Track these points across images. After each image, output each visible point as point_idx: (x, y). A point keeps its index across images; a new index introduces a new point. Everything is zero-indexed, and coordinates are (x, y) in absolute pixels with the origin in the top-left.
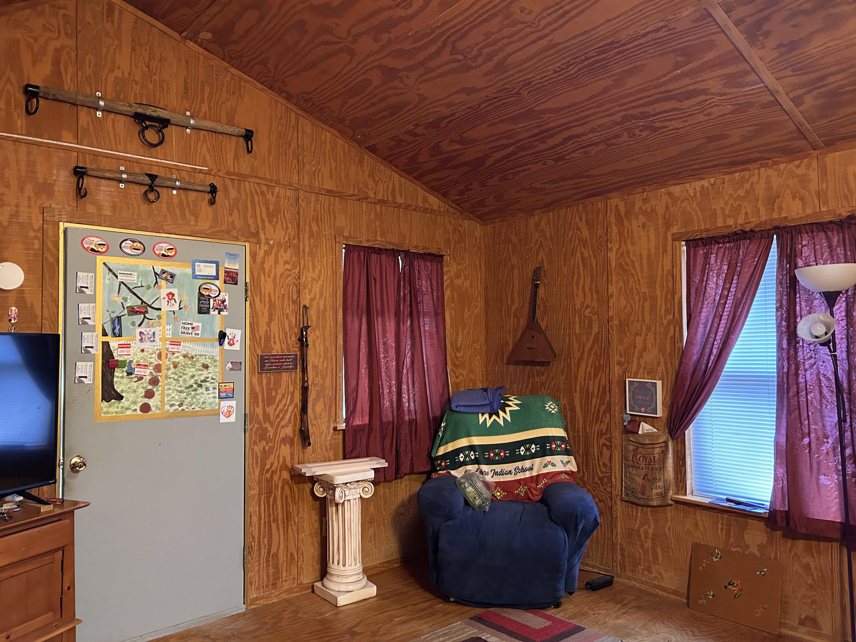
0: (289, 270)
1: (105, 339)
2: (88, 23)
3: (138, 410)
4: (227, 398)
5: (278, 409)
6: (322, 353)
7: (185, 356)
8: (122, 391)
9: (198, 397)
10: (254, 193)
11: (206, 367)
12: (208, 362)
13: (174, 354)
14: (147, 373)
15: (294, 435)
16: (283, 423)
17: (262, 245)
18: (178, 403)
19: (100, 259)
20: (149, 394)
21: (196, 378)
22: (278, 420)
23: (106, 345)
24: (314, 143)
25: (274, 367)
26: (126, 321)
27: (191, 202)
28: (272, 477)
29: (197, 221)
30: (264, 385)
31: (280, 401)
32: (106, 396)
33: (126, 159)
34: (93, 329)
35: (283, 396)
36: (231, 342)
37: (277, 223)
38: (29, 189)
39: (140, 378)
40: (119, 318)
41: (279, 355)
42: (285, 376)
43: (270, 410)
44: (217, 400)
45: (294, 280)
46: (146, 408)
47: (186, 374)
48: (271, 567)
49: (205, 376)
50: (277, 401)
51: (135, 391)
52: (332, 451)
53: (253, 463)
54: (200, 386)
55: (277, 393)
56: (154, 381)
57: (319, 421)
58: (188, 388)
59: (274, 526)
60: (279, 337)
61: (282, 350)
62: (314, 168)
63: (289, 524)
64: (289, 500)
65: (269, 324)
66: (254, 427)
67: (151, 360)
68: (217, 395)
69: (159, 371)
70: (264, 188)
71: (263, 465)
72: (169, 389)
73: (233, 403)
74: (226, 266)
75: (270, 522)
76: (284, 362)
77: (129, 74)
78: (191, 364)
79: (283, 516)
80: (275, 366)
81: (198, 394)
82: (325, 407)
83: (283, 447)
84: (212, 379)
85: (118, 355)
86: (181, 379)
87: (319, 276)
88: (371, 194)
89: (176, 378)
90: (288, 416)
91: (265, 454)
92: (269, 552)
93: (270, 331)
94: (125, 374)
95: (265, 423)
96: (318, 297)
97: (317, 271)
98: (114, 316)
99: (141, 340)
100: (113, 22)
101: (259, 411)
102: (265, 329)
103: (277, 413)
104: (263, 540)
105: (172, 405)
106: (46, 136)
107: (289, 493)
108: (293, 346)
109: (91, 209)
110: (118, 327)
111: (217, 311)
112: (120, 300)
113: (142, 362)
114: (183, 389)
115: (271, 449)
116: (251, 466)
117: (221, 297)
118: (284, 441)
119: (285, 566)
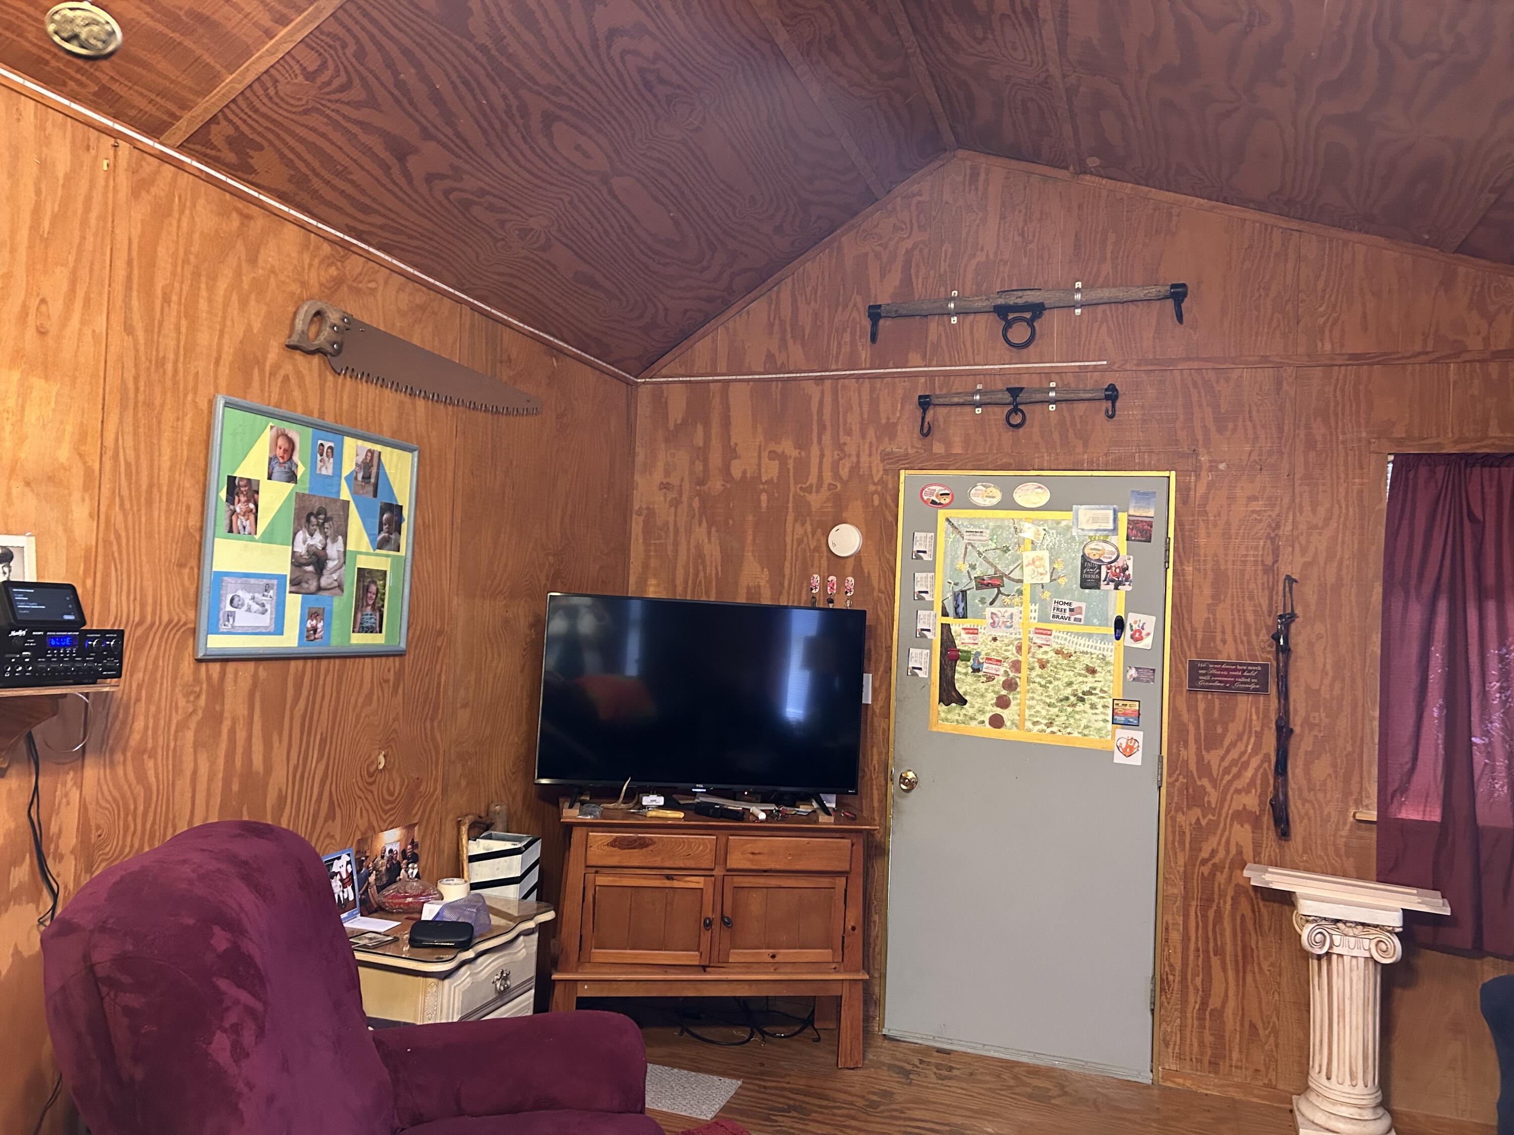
0: (1258, 512)
1: (945, 620)
2: (947, 203)
3: (987, 722)
4: (1126, 724)
5: (1229, 758)
6: (1329, 667)
7: (1057, 652)
8: (965, 693)
9: (1077, 717)
10: (1191, 386)
11: (1093, 671)
12: (1096, 664)
13: (1040, 647)
14: (1001, 672)
15: (1262, 811)
16: (1239, 784)
17: (1203, 473)
18: (1045, 722)
19: (942, 514)
20: (1003, 702)
21: (1075, 687)
22: (1227, 778)
23: (946, 628)
24: (1324, 273)
25: (1217, 684)
26: (974, 597)
27: (1077, 420)
28: (1213, 874)
29: (1086, 445)
30: (1200, 713)
31: (1233, 745)
32: (945, 697)
33: (985, 373)
34: (930, 606)
35: (1240, 737)
36: (1137, 635)
37: (1235, 430)
38: (871, 433)
39: (990, 678)
40: (964, 593)
41: (1233, 664)
42: (1244, 703)
43: (1213, 758)
44: (1110, 726)
45: (1269, 530)
46: (997, 722)
47: (1059, 679)
48: (1207, 1032)
49: (1089, 685)
50: (1226, 743)
51: (982, 696)
52: (1351, 859)
53: (1173, 841)
54: (1082, 700)
55: (1226, 730)
56: (1010, 685)
57: (1320, 795)
58: (1061, 701)
59: (1215, 961)
60: (1233, 632)
61: (1239, 656)
62: (1321, 320)
63: (1249, 968)
64: (1250, 925)
65: (1211, 609)
66: (1177, 780)
67: (1007, 654)
68: (1110, 718)
69: (1018, 670)
70: (1211, 375)
71: (1195, 849)
72: (1033, 698)
73: (1138, 735)
74: (1131, 512)
75: (1208, 952)
76: (1240, 677)
77: (996, 254)
78: (1067, 665)
79: (1236, 950)
80: (1220, 682)
81: (1077, 712)
82: (1336, 772)
83: (1237, 826)
84: (1102, 691)
85: (962, 641)
86: (1051, 686)
87: (1327, 520)
88: (1475, 344)
89: (1043, 683)
90: (1249, 774)
91: (1200, 833)
92: (1204, 1004)
93: (1215, 619)
94: (970, 670)
95: (1200, 778)
96: (1322, 561)
97: (1322, 511)
98: (957, 589)
99: (993, 624)
100: (977, 189)
101: (1190, 754)
102: (1206, 616)
103: (1225, 764)
104: (1193, 980)
105: (1035, 723)
106: (891, 364)
107: (1249, 914)
108: (1263, 650)
109: (938, 448)
110: (962, 605)
111: (1112, 585)
112: (965, 568)
113: (993, 655)
114: (1053, 701)
115: (1213, 826)
116: (1169, 846)
117: (1120, 563)
118: (1240, 816)
119: (1237, 1040)
